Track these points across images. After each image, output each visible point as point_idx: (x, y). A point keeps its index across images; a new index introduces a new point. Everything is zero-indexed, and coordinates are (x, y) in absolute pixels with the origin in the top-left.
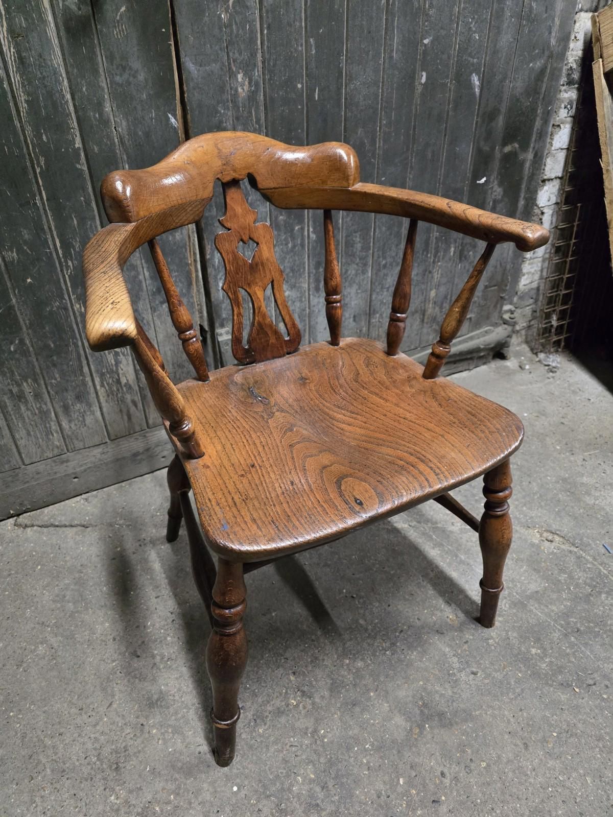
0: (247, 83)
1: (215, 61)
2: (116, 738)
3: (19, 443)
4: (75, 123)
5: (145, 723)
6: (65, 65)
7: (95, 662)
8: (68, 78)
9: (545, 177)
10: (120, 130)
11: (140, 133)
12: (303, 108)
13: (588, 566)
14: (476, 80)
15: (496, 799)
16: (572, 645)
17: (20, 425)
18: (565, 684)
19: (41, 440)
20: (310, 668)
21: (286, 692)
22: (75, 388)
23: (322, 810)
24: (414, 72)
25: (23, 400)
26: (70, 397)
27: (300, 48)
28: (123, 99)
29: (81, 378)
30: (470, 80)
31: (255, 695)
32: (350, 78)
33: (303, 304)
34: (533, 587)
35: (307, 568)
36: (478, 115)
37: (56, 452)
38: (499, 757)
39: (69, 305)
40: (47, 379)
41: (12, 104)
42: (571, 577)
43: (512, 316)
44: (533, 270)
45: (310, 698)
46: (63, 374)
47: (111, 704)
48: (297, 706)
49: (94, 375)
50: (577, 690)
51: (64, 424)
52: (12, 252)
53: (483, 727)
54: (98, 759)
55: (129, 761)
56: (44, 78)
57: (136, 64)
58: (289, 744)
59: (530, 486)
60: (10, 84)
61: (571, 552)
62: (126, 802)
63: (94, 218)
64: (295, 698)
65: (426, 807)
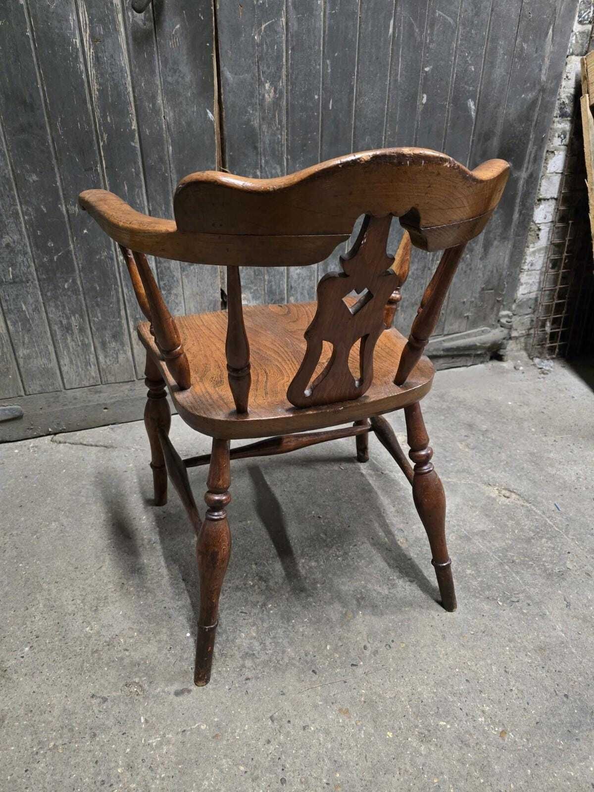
0: (272, 91)
1: (247, 72)
2: (100, 590)
3: (63, 369)
4: (134, 110)
5: (125, 583)
6: (130, 65)
7: (95, 538)
8: (131, 75)
9: (541, 197)
10: (168, 118)
11: (184, 123)
12: (318, 116)
13: (537, 517)
14: (471, 104)
16: (504, 571)
17: (65, 354)
18: (490, 598)
19: (80, 370)
21: (246, 576)
22: (113, 328)
23: (256, 658)
24: (416, 94)
25: (70, 332)
26: (108, 335)
27: (318, 67)
28: (172, 95)
29: (118, 320)
30: (467, 104)
32: (360, 94)
33: (311, 283)
34: (481, 527)
36: (474, 136)
37: (92, 382)
38: (417, 642)
39: (115, 256)
40: (91, 316)
41: (87, 91)
42: (518, 523)
43: (509, 320)
44: (531, 282)
45: (265, 582)
46: (103, 313)
47: (101, 567)
48: (253, 586)
49: (129, 318)
50: (500, 603)
51: (100, 358)
52: (75, 206)
53: (409, 619)
54: (82, 602)
55: (107, 607)
56: (113, 73)
57: (185, 68)
58: (239, 611)
59: (499, 455)
60: (87, 76)
61: (523, 506)
62: (98, 633)
63: (141, 187)
64: (252, 581)
65: (345, 667)
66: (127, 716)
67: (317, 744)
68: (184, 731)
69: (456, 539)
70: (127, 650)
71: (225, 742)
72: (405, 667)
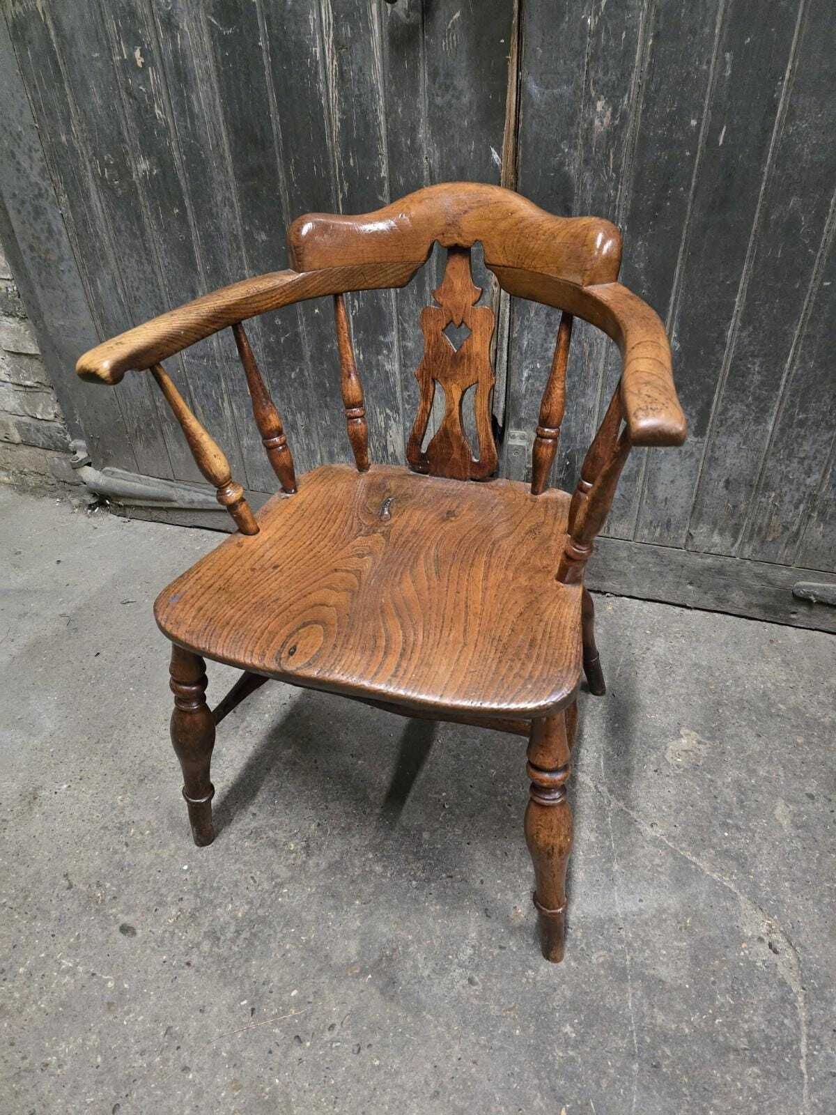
0: (608, 114)
1: (568, 82)
4: (385, 148)
6: (384, 81)
8: (385, 97)
10: (431, 161)
12: (693, 156)
13: (787, 1021)
15: (348, 1100)
20: (335, 832)
21: (297, 833)
23: (218, 946)
25: (294, 431)
26: (336, 445)
27: (705, 67)
28: (440, 125)
31: (273, 814)
32: (790, 116)
35: (436, 745)
38: (397, 1073)
40: (318, 417)
41: (326, 122)
45: (308, 856)
46: (333, 419)
48: (292, 852)
53: (417, 1033)
56: (361, 95)
57: (462, 83)
58: (252, 875)
60: (328, 101)
61: (784, 984)
62: (123, 808)
64: (297, 844)
65: (286, 1034)
66: (70, 918)
67: (179, 1099)
68: (93, 974)
69: (603, 964)
70: (127, 845)
71: (111, 1018)
72: (350, 1094)
